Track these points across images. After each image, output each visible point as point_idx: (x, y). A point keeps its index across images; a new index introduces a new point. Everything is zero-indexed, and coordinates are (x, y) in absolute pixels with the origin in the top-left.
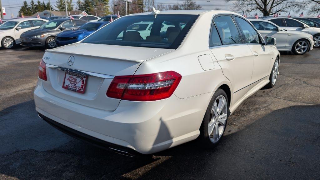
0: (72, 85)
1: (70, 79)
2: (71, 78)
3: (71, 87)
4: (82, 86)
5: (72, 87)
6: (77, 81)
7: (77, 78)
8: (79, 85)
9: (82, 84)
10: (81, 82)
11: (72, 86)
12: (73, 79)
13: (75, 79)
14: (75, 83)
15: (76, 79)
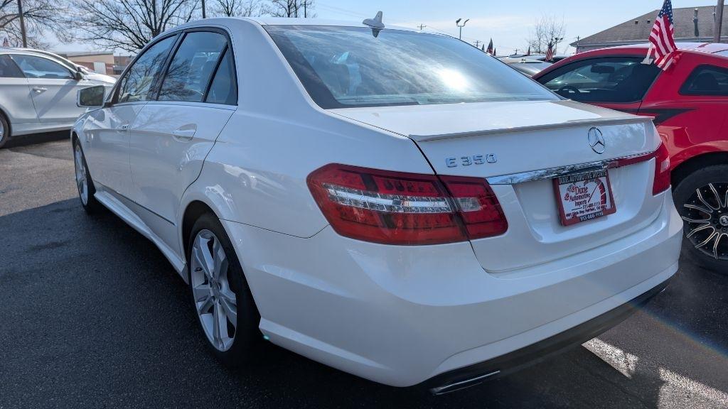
0: (582, 206)
1: (573, 194)
2: (573, 189)
3: (581, 212)
4: (604, 198)
5: (583, 212)
6: (590, 191)
7: (586, 185)
8: (596, 198)
9: (602, 192)
10: (598, 190)
11: (582, 210)
12: (579, 190)
13: (582, 189)
14: (587, 199)
15: (587, 188)
